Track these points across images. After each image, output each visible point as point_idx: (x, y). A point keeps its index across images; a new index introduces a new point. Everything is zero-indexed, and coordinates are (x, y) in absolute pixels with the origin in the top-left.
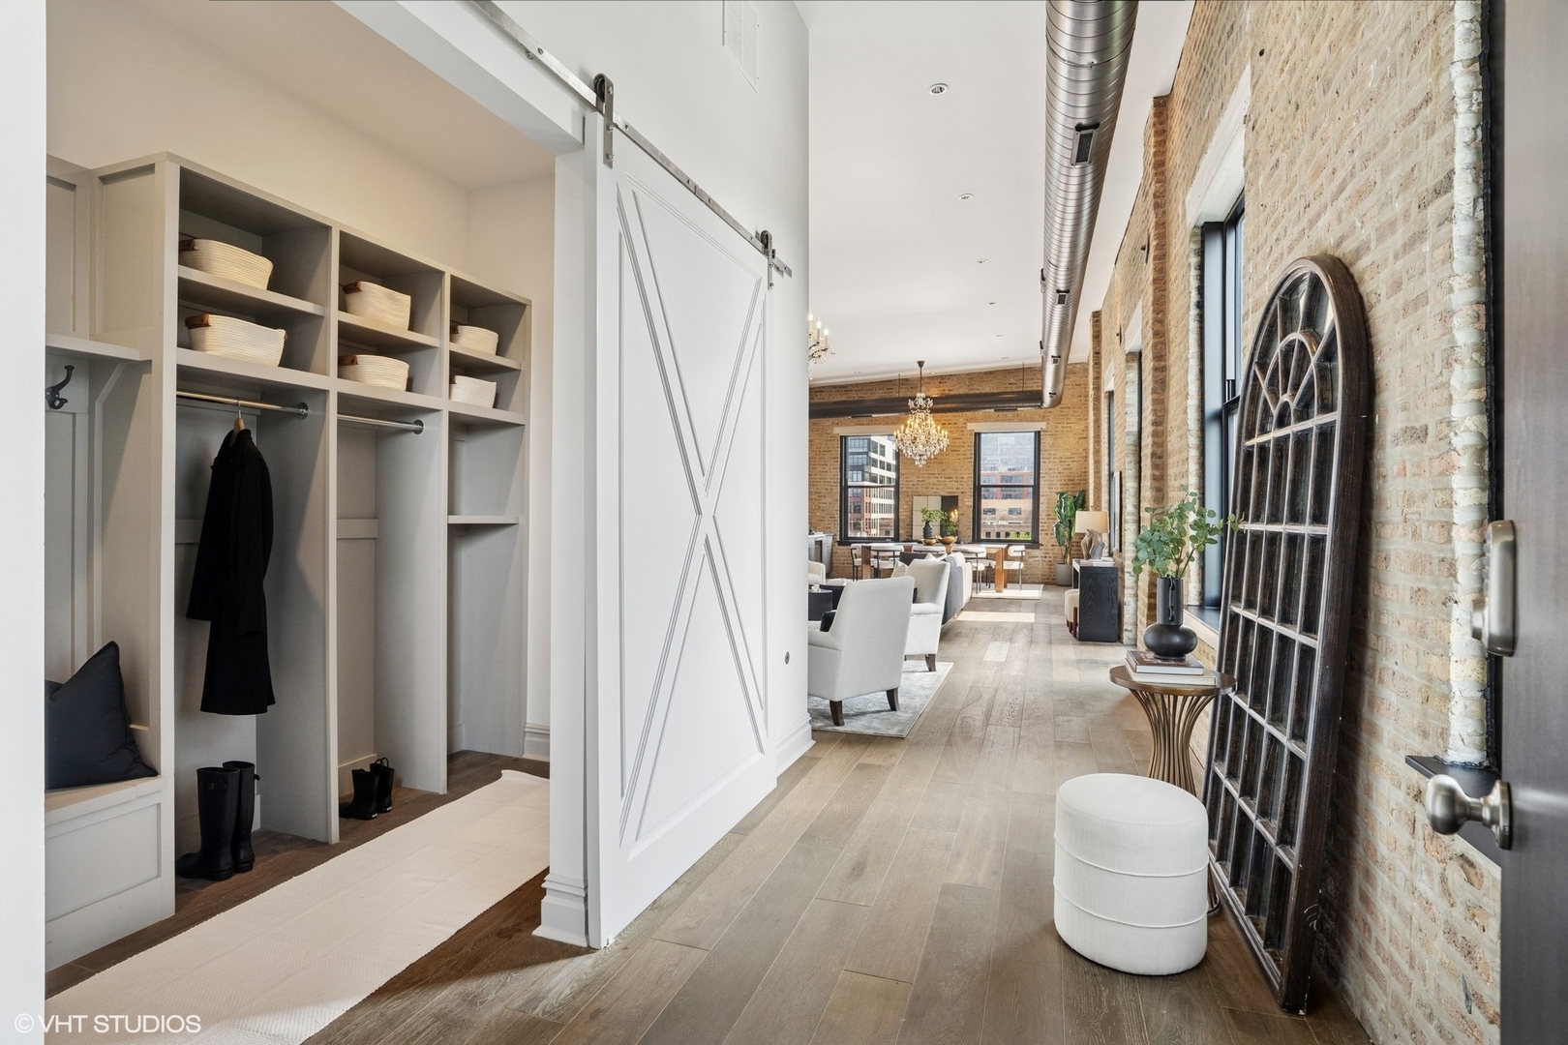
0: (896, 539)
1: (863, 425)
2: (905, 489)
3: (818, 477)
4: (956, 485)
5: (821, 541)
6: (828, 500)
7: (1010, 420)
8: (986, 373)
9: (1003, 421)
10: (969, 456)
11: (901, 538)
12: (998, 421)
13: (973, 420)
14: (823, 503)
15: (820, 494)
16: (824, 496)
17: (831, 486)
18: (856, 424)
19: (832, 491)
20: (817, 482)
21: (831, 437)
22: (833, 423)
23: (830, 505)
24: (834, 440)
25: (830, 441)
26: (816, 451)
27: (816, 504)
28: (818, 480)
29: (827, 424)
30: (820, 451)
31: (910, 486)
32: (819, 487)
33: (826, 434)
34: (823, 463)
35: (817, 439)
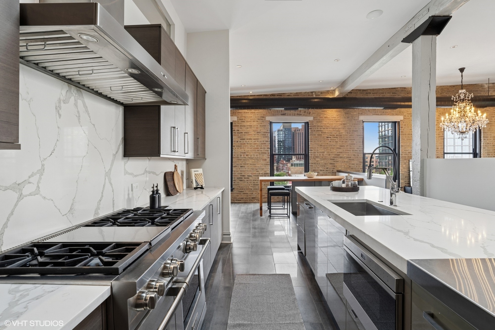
1: (378, 115)
2: (404, 155)
3: (349, 147)
6: (355, 162)
14: (352, 164)
15: (350, 159)
16: (353, 160)
17: (358, 153)
18: (374, 115)
19: (358, 156)
20: (348, 151)
21: (357, 122)
22: (359, 113)
23: (357, 165)
24: (360, 124)
25: (357, 124)
26: (348, 131)
27: (348, 165)
28: (349, 149)
29: (355, 113)
30: (350, 131)
31: (407, 153)
32: (349, 154)
33: (354, 120)
34: (352, 138)
35: (348, 123)
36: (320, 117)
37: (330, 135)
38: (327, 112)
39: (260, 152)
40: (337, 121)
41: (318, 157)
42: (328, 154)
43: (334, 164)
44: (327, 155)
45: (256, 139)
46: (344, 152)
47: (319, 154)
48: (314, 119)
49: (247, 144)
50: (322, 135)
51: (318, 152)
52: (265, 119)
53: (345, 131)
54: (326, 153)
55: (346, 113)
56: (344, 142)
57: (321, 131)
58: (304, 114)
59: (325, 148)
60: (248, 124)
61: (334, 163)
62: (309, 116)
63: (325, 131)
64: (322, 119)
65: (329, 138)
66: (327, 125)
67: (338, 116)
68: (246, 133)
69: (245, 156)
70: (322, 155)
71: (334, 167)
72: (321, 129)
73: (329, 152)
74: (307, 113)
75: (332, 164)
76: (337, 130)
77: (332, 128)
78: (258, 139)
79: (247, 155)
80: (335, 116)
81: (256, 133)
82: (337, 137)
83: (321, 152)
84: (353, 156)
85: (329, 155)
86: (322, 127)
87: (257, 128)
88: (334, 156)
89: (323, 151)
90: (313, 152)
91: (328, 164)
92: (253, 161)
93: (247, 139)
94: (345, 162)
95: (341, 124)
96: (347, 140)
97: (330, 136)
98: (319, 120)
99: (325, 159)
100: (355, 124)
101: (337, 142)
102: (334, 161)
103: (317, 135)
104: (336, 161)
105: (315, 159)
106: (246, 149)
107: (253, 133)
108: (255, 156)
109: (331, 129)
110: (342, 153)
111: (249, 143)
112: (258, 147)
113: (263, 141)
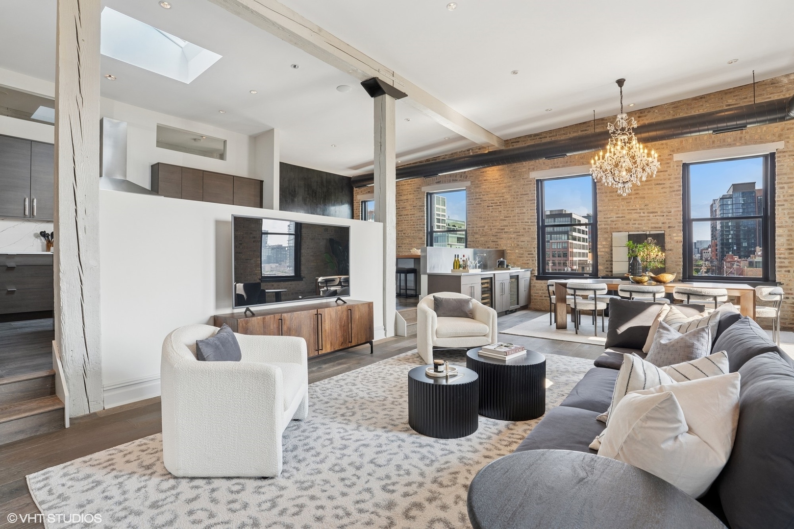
0: (595, 275)
1: (558, 167)
2: (603, 226)
3: (516, 218)
4: (661, 220)
5: (518, 276)
6: (526, 239)
7: (730, 145)
8: (695, 99)
9: (719, 147)
10: (676, 188)
11: (600, 274)
12: (713, 147)
13: (679, 150)
14: (521, 242)
15: (518, 234)
16: (522, 235)
17: (529, 225)
18: (552, 168)
19: (530, 230)
20: (516, 223)
21: (527, 181)
22: (529, 169)
23: (528, 243)
24: (531, 184)
25: (527, 185)
26: (514, 195)
27: (515, 242)
28: (517, 221)
29: (523, 170)
30: (518, 195)
31: (609, 223)
32: (517, 227)
33: (523, 179)
34: (520, 205)
35: (514, 185)
36: (479, 181)
37: (492, 203)
38: (488, 172)
39: (416, 229)
40: (500, 184)
41: (477, 233)
42: (489, 228)
43: (497, 242)
44: (488, 230)
45: (413, 214)
46: (510, 226)
47: (478, 229)
48: (471, 184)
49: (405, 220)
50: (481, 204)
51: (477, 227)
52: (421, 190)
53: (511, 196)
54: (486, 227)
55: (511, 172)
56: (510, 212)
57: (480, 198)
58: (460, 179)
59: (486, 221)
60: (405, 197)
61: (497, 240)
62: (466, 181)
63: (485, 198)
64: (480, 182)
65: (490, 208)
66: (487, 190)
67: (500, 176)
68: (404, 208)
69: (403, 235)
70: (482, 230)
71: (497, 246)
72: (480, 195)
73: (490, 226)
74: (464, 177)
75: (494, 242)
76: (500, 195)
77: (494, 194)
78: (414, 214)
79: (404, 234)
80: (497, 177)
81: (412, 207)
82: (500, 205)
83: (480, 227)
84: (523, 231)
85: (491, 229)
86: (481, 193)
87: (413, 201)
88: (497, 231)
89: (483, 224)
90: (471, 226)
91: (489, 242)
92: (410, 239)
93: (404, 215)
94: (511, 238)
95: (505, 187)
96: (513, 208)
97: (492, 205)
98: (477, 184)
99: (486, 235)
100: (524, 185)
101: (501, 211)
102: (497, 238)
103: (475, 205)
104: (500, 238)
105: (473, 236)
106: (403, 227)
107: (409, 208)
108: (412, 235)
109: (492, 195)
110: (507, 226)
111: (405, 219)
112: (414, 224)
113: (419, 217)
